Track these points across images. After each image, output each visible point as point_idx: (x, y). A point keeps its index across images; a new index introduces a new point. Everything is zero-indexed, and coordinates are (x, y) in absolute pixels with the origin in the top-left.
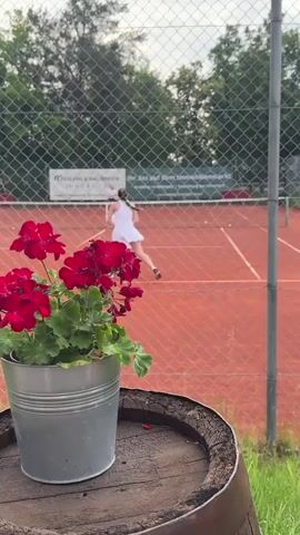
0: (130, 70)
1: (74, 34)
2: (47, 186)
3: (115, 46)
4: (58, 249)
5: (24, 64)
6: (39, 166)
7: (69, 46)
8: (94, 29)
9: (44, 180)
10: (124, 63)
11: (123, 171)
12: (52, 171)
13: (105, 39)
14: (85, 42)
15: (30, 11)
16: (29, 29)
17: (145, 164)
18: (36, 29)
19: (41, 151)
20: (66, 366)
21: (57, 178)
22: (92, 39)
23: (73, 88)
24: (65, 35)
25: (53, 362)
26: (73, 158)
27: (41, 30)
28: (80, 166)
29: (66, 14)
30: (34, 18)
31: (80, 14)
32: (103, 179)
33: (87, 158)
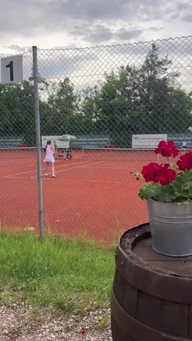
0: (171, 89)
1: (146, 75)
2: (131, 141)
3: (165, 79)
5: (124, 90)
6: (129, 133)
7: (144, 81)
8: (156, 73)
9: (130, 139)
10: (169, 86)
11: (166, 135)
12: (133, 135)
13: (161, 76)
14: (152, 78)
15: (128, 66)
16: (127, 75)
17: (177, 132)
18: (130, 74)
19: (130, 126)
20: (179, 204)
21: (135, 138)
22: (155, 77)
23: (145, 99)
24: (143, 76)
25: (173, 201)
26: (143, 129)
27: (132, 75)
28: (147, 133)
29: (143, 67)
30: (129, 69)
31: (150, 66)
32: (156, 139)
33: (150, 130)
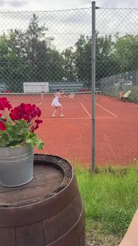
0: (49, 50)
1: (30, 37)
2: (23, 87)
3: (44, 42)
4: (9, 107)
5: (14, 47)
7: (29, 42)
8: (37, 36)
9: (22, 85)
10: (47, 47)
12: (24, 83)
13: (41, 39)
14: (34, 40)
15: (16, 30)
16: (15, 36)
18: (18, 36)
20: (12, 147)
21: (26, 85)
22: (37, 39)
23: (31, 56)
24: (28, 38)
25: (8, 146)
26: (32, 78)
27: (19, 36)
29: (28, 31)
30: (17, 32)
31: (32, 31)
32: (41, 86)
